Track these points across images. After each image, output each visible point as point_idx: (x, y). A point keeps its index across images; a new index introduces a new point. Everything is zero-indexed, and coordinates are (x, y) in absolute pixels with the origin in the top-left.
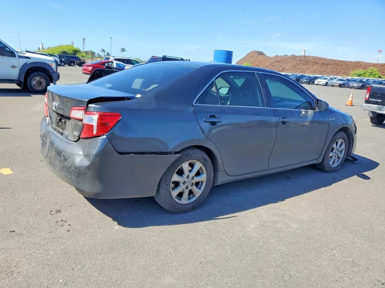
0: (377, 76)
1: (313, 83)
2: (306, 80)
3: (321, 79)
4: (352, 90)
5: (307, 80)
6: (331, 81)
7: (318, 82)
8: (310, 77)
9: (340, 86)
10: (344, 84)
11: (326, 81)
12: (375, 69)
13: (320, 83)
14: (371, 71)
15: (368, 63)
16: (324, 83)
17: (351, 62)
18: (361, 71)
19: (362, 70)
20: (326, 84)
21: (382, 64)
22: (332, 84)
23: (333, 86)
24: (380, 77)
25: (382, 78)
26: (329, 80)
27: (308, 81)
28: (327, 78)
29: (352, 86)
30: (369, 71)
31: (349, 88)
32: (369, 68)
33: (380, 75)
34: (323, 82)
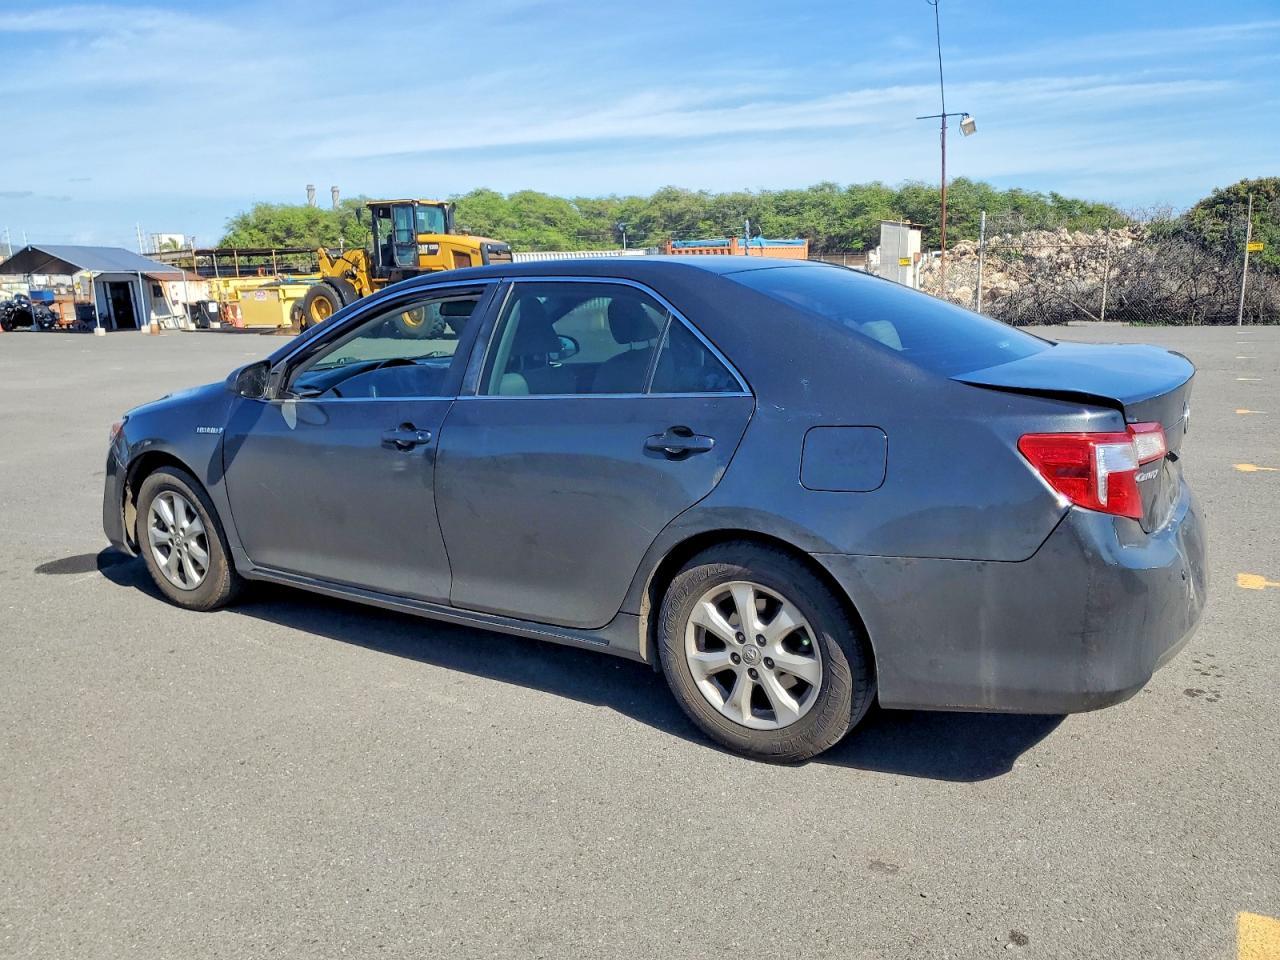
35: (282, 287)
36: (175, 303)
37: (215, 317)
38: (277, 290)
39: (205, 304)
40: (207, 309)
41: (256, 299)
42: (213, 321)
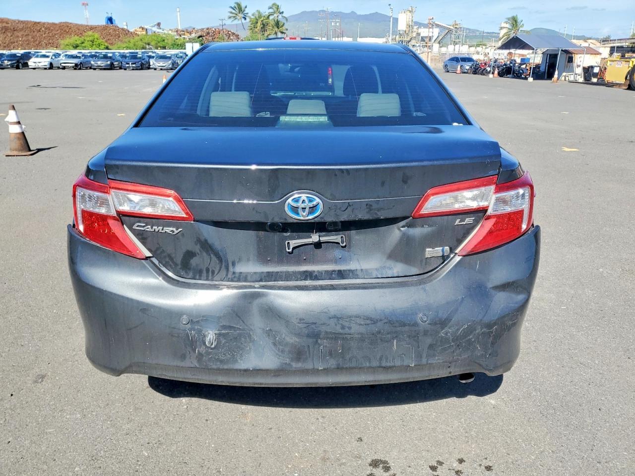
0: (103, 47)
1: (26, 65)
2: (10, 63)
3: (37, 56)
4: (98, 72)
5: (12, 62)
6: (56, 59)
7: (35, 63)
8: (14, 55)
9: (77, 67)
10: (81, 63)
11: (49, 60)
12: (96, 35)
13: (40, 65)
14: (91, 38)
15: (82, 26)
16: (46, 64)
17: (54, 24)
18: (75, 39)
19: (76, 37)
20: (51, 67)
21: (103, 27)
22: (63, 65)
23: (64, 68)
24: (107, 48)
25: (111, 49)
26: (52, 58)
27: (14, 63)
28: (48, 54)
29: (96, 65)
30: (88, 39)
31: (92, 70)
32: (86, 34)
33: (106, 44)
34: (45, 62)
35: (632, 59)
36: (578, 66)
37: (595, 75)
38: (629, 62)
39: (592, 67)
40: (592, 71)
41: (616, 66)
42: (594, 78)
